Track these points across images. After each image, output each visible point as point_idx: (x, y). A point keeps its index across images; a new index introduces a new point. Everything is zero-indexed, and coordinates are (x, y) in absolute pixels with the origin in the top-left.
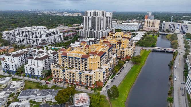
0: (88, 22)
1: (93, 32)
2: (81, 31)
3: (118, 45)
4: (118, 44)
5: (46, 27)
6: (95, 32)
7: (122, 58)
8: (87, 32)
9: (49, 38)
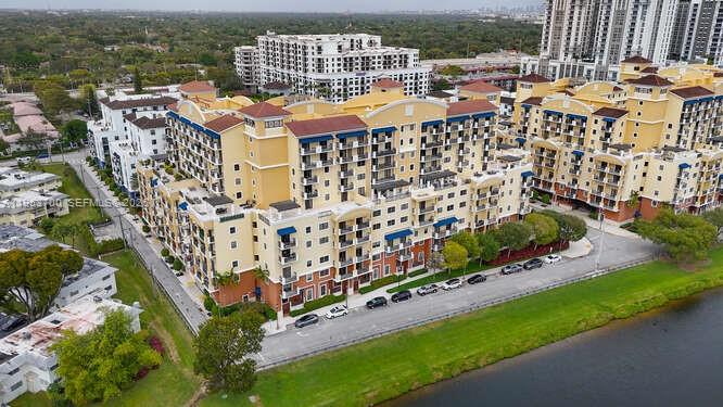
0: (567, 17)
1: (581, 68)
2: (525, 65)
3: (595, 126)
4: (600, 118)
5: (378, 39)
6: (589, 71)
7: (601, 205)
8: (551, 70)
9: (352, 75)
